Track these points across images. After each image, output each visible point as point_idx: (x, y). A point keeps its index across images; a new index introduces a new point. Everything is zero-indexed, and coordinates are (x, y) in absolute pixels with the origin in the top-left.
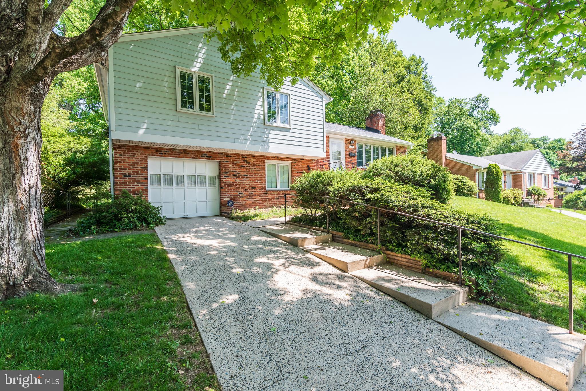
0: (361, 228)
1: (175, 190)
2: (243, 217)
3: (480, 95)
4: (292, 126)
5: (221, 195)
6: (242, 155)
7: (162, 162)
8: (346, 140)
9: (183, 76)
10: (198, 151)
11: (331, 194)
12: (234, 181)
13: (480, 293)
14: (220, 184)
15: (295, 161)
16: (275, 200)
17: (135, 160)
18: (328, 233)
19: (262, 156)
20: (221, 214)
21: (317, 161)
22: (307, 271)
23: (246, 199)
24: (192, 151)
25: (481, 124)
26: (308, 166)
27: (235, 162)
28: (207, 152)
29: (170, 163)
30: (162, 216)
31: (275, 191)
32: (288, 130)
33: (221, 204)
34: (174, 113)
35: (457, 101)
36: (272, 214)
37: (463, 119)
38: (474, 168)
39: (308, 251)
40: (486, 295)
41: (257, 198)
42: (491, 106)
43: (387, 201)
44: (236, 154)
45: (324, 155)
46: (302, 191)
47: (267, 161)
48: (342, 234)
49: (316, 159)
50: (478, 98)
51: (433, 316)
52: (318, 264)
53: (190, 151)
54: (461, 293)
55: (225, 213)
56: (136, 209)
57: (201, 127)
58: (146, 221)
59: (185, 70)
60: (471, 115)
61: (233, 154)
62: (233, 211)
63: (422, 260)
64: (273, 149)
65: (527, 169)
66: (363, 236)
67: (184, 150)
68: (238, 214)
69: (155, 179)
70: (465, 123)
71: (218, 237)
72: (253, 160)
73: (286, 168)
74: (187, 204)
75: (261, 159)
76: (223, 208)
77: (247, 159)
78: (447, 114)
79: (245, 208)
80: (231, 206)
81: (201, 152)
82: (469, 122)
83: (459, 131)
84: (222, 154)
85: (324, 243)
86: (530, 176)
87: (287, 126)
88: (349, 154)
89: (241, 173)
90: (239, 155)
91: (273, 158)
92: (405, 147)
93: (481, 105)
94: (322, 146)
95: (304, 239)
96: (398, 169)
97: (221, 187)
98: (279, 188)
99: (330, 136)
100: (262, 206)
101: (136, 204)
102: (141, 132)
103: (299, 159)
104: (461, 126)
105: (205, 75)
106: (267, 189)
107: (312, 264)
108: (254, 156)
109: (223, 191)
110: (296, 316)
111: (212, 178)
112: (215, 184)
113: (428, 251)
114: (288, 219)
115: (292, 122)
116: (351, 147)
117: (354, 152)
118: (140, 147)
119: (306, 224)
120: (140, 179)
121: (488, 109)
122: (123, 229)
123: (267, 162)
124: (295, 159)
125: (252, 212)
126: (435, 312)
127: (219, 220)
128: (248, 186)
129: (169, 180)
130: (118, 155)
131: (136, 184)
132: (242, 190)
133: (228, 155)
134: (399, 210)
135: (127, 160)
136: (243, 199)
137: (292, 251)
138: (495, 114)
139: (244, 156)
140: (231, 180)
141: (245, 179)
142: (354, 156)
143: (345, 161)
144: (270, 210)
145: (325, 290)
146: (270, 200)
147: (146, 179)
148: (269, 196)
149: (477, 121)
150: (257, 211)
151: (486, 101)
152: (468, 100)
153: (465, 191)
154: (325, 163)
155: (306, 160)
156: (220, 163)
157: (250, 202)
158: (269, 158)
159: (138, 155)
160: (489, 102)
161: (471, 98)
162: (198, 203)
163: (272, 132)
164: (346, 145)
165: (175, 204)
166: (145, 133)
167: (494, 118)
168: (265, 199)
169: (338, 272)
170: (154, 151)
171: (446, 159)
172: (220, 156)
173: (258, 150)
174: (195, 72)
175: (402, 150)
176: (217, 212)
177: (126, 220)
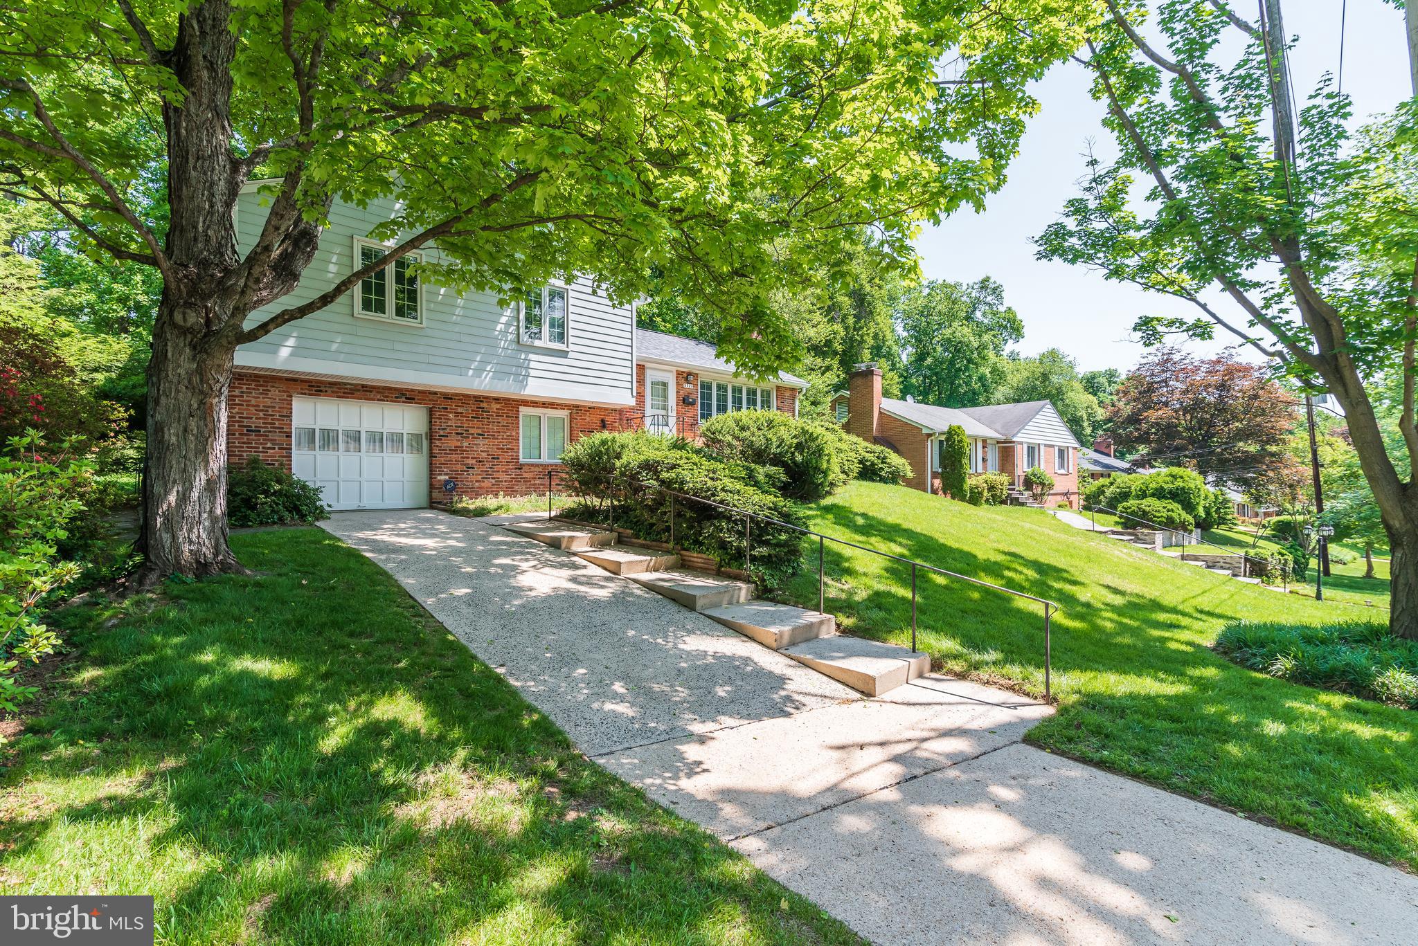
0: (654, 521)
1: (342, 458)
2: (476, 509)
3: (987, 279)
4: (572, 347)
5: (432, 470)
6: (475, 397)
7: (319, 406)
8: (679, 374)
9: (367, 254)
10: (390, 389)
11: (617, 472)
12: (459, 444)
13: (767, 590)
14: (431, 450)
15: (577, 410)
16: (538, 482)
17: (268, 402)
18: (612, 530)
19: (514, 400)
20: (432, 505)
21: (621, 412)
22: (567, 573)
23: (479, 478)
24: (379, 387)
25: (986, 337)
26: (603, 421)
27: (460, 410)
28: (407, 390)
29: (334, 408)
30: (323, 503)
31: (537, 465)
32: (564, 354)
33: (431, 487)
34: (349, 320)
35: (945, 285)
36: (528, 505)
37: (955, 324)
38: (925, 431)
39: (575, 554)
40: (771, 591)
41: (503, 477)
42: (1007, 303)
43: (682, 483)
44: (464, 395)
45: (632, 402)
46: (577, 465)
47: (522, 409)
48: (631, 532)
49: (618, 407)
50: (984, 284)
51: (698, 608)
52: (585, 567)
53: (374, 387)
54: (744, 590)
55: (440, 503)
56: (281, 490)
57: (398, 346)
58: (298, 511)
59: (371, 244)
60: (969, 318)
61: (457, 395)
62: (456, 498)
63: (715, 557)
64: (535, 388)
65: (1024, 437)
66: (658, 533)
67: (363, 386)
68: (464, 505)
69: (304, 439)
70: (958, 334)
71: (433, 536)
72: (495, 406)
73: (559, 424)
74: (365, 485)
75: (512, 405)
76: (435, 494)
77: (485, 405)
78: (926, 311)
79: (477, 495)
80: (451, 490)
81: (396, 389)
82: (964, 332)
83: (946, 350)
84: (435, 393)
85: (604, 545)
86: (1031, 450)
87: (562, 347)
88: (684, 400)
89: (471, 431)
90: (468, 396)
91: (534, 404)
92: (793, 390)
93: (989, 299)
94: (629, 385)
95: (572, 538)
96: (746, 434)
97: (431, 456)
98: (545, 459)
99: (647, 365)
100: (511, 492)
101: (279, 482)
102: (285, 352)
103: (585, 406)
104: (949, 341)
106: (522, 460)
107: (575, 567)
108: (497, 399)
109: (436, 462)
110: (538, 605)
111: (417, 437)
112: (420, 450)
113: (723, 545)
114: (553, 514)
115: (571, 340)
116: (687, 386)
117: (693, 396)
118: (280, 378)
119: (582, 520)
120: (277, 436)
121: (1002, 309)
122: (261, 523)
123: (524, 410)
124: (577, 407)
125: (490, 502)
126: (700, 603)
127: (429, 514)
128: (484, 455)
129: (329, 439)
130: (237, 392)
131: (269, 445)
132: (474, 461)
133: (448, 397)
134: (695, 494)
135: (253, 402)
136: (474, 478)
137: (551, 553)
138: (1014, 321)
139: (478, 399)
140: (452, 443)
141: (480, 441)
142: (693, 404)
143: (674, 413)
144: (526, 498)
145: (582, 588)
146: (526, 481)
147: (289, 436)
148: (525, 475)
149: (981, 330)
150: (502, 500)
151: (997, 291)
152: (965, 287)
153: (883, 473)
154: (636, 415)
155: (599, 408)
156: (431, 412)
157: (487, 483)
158: (526, 403)
159: (274, 393)
160: (1004, 294)
161: (971, 284)
162: (386, 484)
163: (531, 356)
164: (678, 384)
165: (341, 484)
166: (292, 355)
167: (1013, 327)
168: (518, 479)
169: (608, 574)
170: (306, 386)
171: (880, 413)
172: (431, 397)
173: (506, 388)
174: (389, 247)
175: (787, 394)
176: (424, 501)
177: (266, 507)
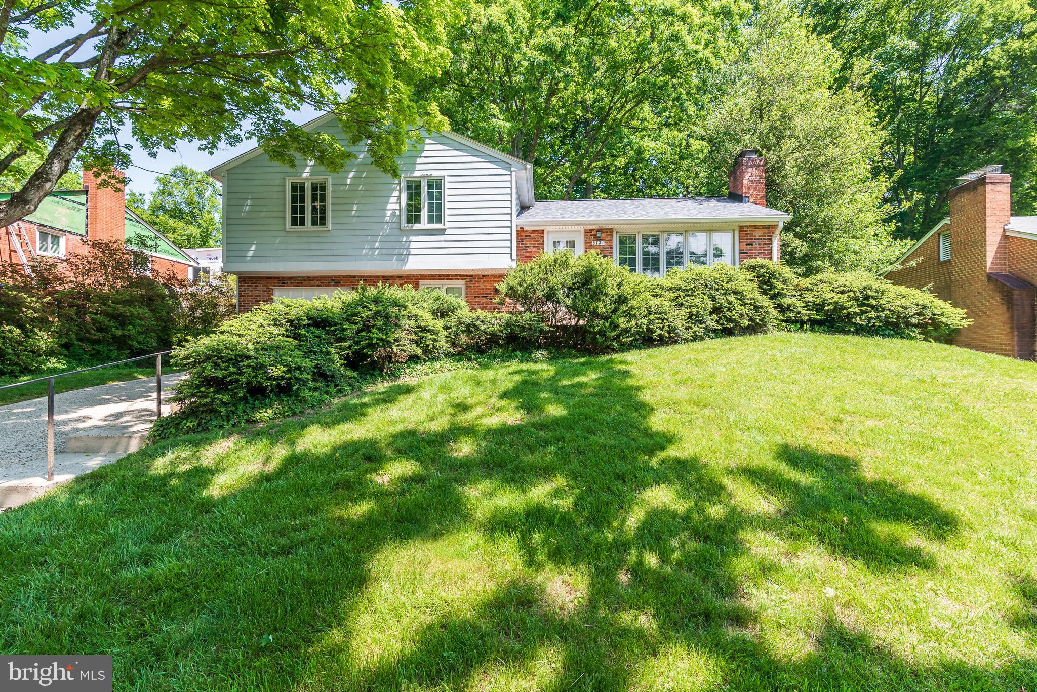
4: (448, 225)
6: (383, 277)
8: (587, 232)
9: (294, 188)
10: (324, 277)
15: (470, 279)
17: (257, 293)
19: (414, 276)
24: (317, 277)
28: (332, 277)
32: (442, 232)
34: (284, 234)
44: (372, 276)
47: (422, 282)
53: (314, 277)
57: (313, 247)
59: (296, 180)
61: (367, 276)
67: (309, 277)
75: (411, 280)
81: (328, 277)
84: (354, 277)
87: (440, 226)
90: (378, 276)
91: (432, 278)
94: (508, 250)
99: (547, 229)
103: (478, 275)
105: (319, 179)
108: (400, 277)
115: (447, 218)
116: (597, 243)
117: (607, 252)
118: (263, 278)
124: (471, 276)
130: (242, 289)
135: (250, 294)
139: (386, 278)
155: (492, 275)
158: (422, 277)
159: (260, 287)
163: (412, 238)
164: (586, 242)
171: (1006, 238)
172: (351, 280)
174: (307, 179)
